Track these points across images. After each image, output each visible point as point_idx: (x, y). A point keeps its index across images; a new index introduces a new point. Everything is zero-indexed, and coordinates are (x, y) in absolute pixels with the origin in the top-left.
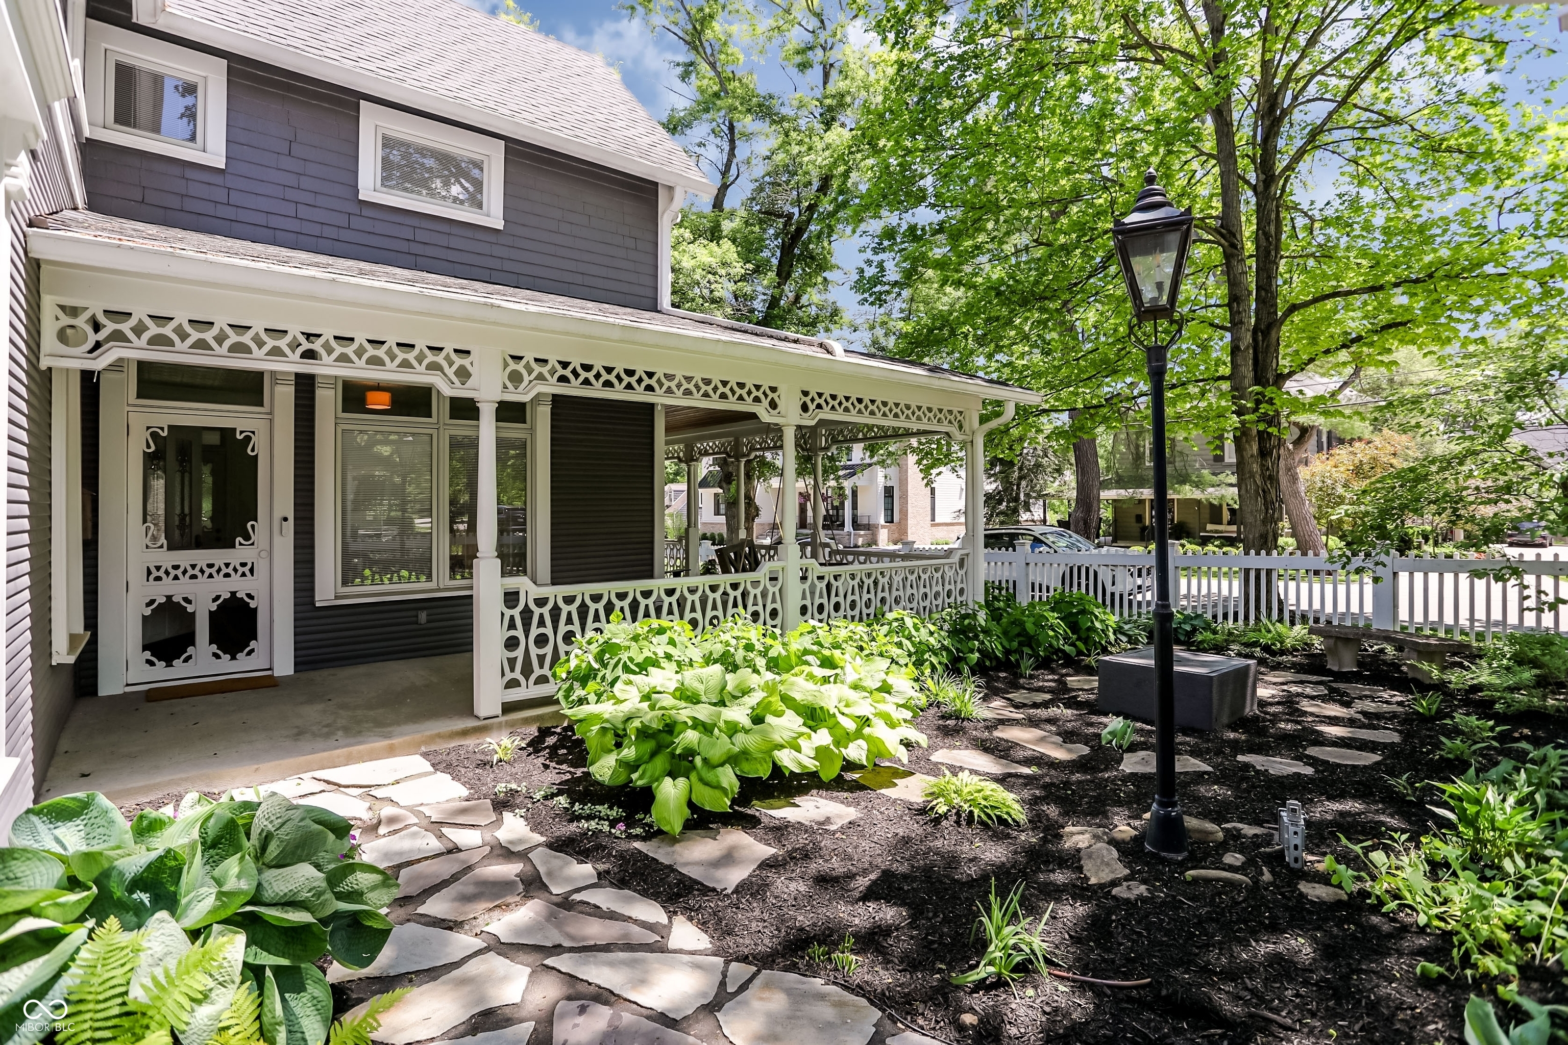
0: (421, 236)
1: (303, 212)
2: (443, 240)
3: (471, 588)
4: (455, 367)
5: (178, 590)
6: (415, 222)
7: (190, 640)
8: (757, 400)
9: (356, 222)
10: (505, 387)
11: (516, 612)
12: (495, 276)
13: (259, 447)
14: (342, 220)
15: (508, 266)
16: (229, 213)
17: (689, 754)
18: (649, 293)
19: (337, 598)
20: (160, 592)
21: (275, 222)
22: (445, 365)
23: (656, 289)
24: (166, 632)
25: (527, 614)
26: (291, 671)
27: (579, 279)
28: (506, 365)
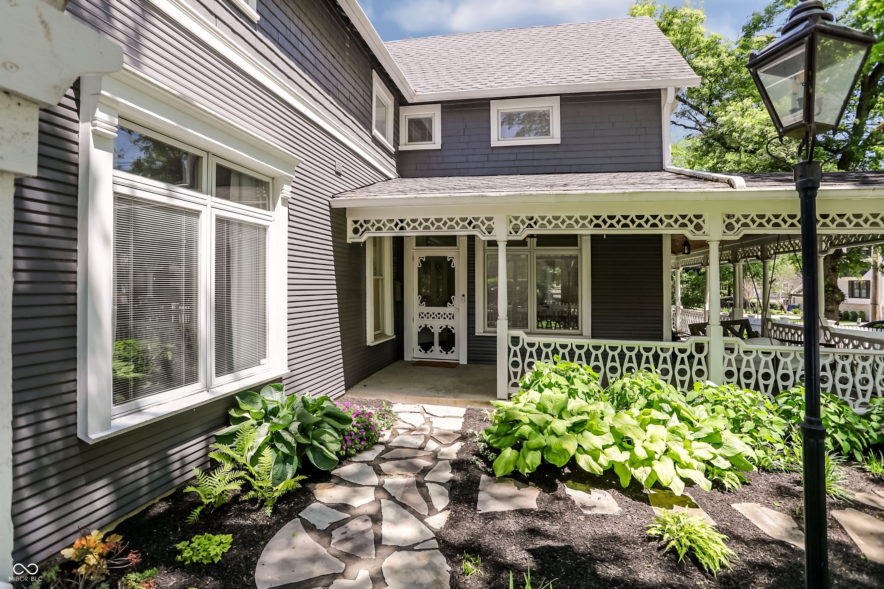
0: (520, 157)
1: (471, 158)
2: (530, 157)
3: (496, 332)
4: (486, 226)
5: (429, 322)
6: (516, 151)
7: (432, 344)
8: (684, 225)
9: (491, 157)
10: (511, 233)
11: (517, 349)
12: (558, 169)
13: (455, 264)
14: (485, 158)
15: (565, 162)
16: (443, 166)
17: (523, 438)
18: (657, 159)
19: (484, 332)
20: (424, 322)
21: (459, 166)
22: (481, 225)
23: (661, 156)
24: (425, 340)
25: (523, 351)
26: (466, 363)
27: (607, 161)
28: (511, 222)
